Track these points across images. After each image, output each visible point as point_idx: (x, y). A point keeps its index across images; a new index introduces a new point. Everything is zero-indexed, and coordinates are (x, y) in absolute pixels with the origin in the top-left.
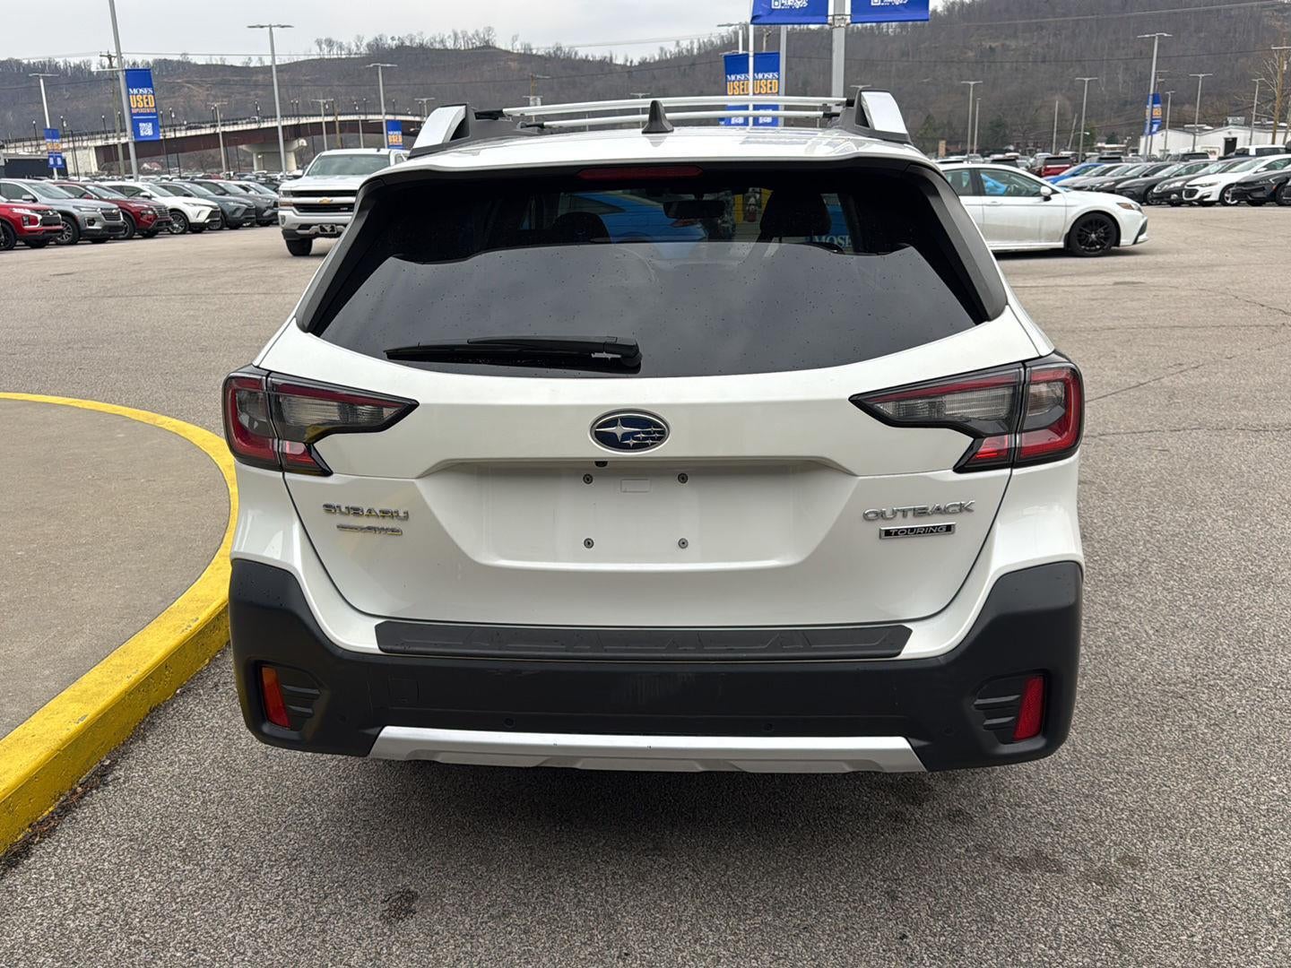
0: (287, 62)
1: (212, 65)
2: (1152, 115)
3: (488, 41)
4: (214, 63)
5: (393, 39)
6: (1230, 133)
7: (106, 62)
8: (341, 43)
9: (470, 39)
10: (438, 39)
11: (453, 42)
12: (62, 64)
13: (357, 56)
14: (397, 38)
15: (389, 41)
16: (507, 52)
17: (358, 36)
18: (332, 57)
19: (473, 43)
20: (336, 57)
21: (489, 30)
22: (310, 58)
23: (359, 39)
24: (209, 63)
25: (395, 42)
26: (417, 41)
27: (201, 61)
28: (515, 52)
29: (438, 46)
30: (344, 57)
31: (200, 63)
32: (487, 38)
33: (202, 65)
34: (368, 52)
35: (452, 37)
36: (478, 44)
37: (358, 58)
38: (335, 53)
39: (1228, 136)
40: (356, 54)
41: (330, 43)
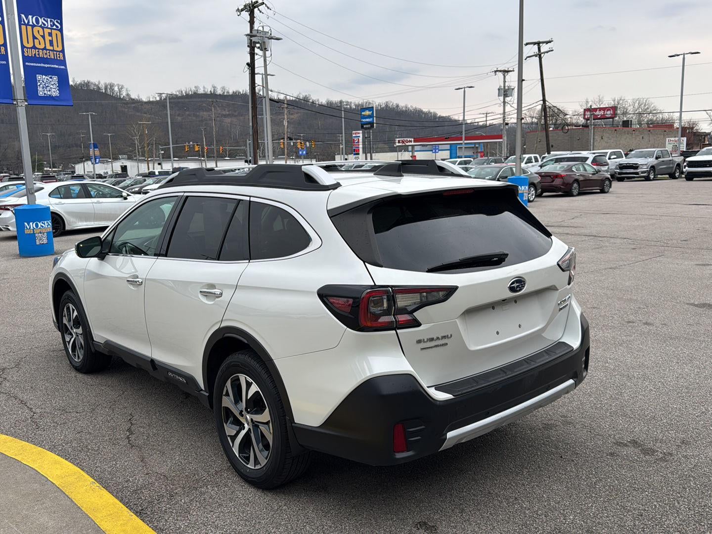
2: (95, 154)
6: (123, 163)
39: (122, 165)
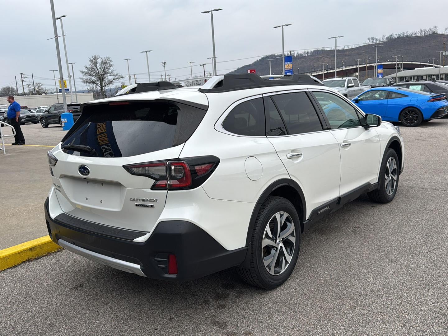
0: (357, 47)
1: (332, 50)
3: (435, 31)
4: (333, 49)
5: (396, 35)
7: (289, 53)
8: (377, 38)
9: (427, 32)
10: (414, 33)
11: (420, 34)
12: (286, 54)
13: (382, 42)
14: (398, 34)
15: (395, 36)
16: (442, 35)
17: (383, 35)
18: (373, 43)
19: (428, 33)
20: (374, 43)
21: (435, 27)
22: (365, 44)
23: (384, 36)
24: (331, 49)
25: (397, 36)
26: (406, 34)
27: (328, 49)
28: (446, 34)
29: (413, 35)
30: (377, 43)
31: (328, 50)
32: (434, 31)
33: (329, 51)
34: (386, 40)
35: (420, 32)
36: (430, 33)
37: (383, 43)
38: (375, 42)
40: (382, 41)
41: (373, 39)
